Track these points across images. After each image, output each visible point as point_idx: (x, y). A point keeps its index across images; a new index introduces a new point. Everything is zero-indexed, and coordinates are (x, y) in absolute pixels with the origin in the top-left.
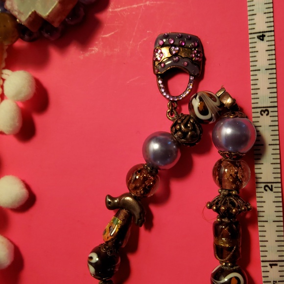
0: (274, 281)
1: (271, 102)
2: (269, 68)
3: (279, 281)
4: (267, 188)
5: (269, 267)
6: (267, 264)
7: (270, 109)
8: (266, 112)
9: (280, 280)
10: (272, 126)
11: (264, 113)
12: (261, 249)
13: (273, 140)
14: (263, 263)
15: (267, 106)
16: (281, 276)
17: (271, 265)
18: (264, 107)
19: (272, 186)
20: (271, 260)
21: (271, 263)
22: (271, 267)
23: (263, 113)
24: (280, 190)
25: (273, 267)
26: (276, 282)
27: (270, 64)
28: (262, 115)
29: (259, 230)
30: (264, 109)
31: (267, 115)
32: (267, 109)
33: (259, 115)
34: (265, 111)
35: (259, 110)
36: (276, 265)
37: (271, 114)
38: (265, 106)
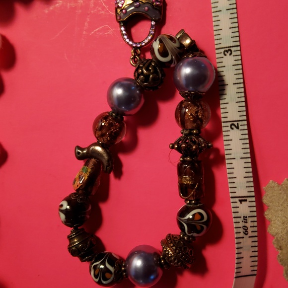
0: (244, 217)
1: (234, 42)
2: (230, 8)
3: (249, 217)
4: (233, 127)
5: (239, 203)
6: (237, 200)
7: (233, 49)
8: (230, 52)
9: (251, 215)
10: (236, 65)
11: (228, 53)
12: (230, 185)
13: (237, 79)
14: (233, 199)
15: (230, 46)
16: (251, 212)
17: (241, 201)
18: (226, 47)
19: (238, 124)
20: (240, 196)
21: (241, 199)
22: (241, 203)
23: (226, 53)
24: (246, 127)
25: (243, 202)
26: (246, 217)
27: (230, 4)
28: (225, 55)
29: (227, 167)
30: (227, 49)
31: (231, 54)
32: (230, 48)
33: (222, 55)
34: (228, 51)
35: (222, 50)
36: (246, 200)
37: (234, 53)
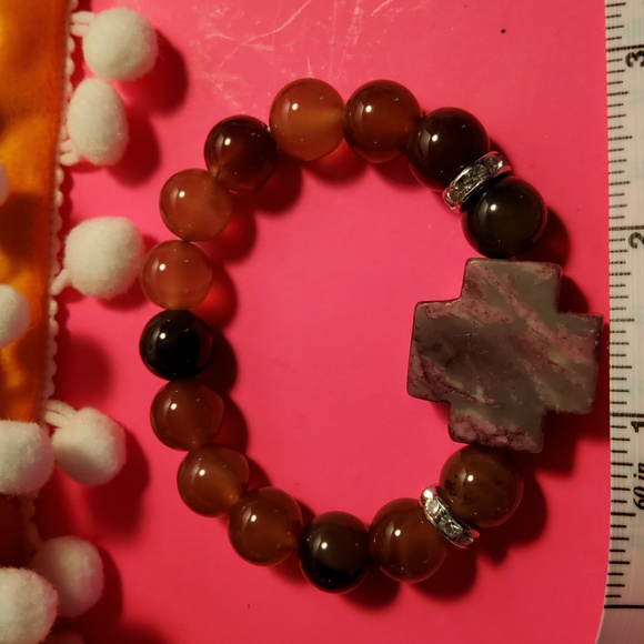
38: (637, 43)
